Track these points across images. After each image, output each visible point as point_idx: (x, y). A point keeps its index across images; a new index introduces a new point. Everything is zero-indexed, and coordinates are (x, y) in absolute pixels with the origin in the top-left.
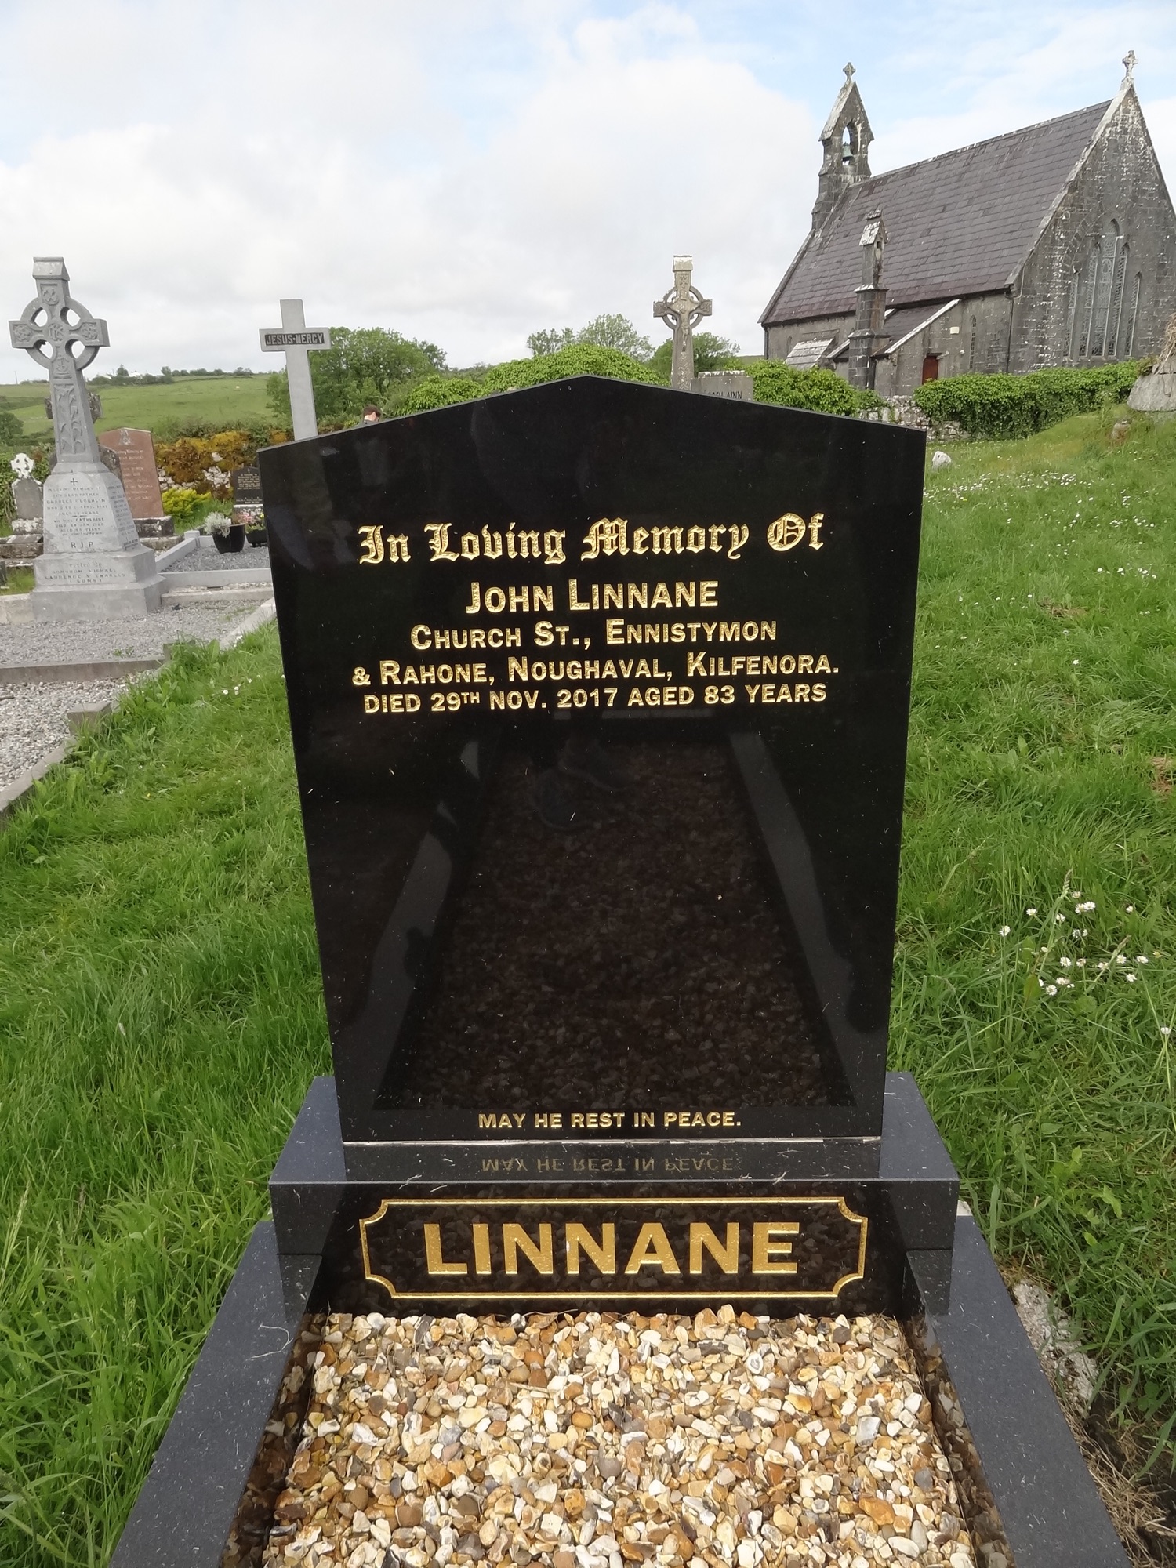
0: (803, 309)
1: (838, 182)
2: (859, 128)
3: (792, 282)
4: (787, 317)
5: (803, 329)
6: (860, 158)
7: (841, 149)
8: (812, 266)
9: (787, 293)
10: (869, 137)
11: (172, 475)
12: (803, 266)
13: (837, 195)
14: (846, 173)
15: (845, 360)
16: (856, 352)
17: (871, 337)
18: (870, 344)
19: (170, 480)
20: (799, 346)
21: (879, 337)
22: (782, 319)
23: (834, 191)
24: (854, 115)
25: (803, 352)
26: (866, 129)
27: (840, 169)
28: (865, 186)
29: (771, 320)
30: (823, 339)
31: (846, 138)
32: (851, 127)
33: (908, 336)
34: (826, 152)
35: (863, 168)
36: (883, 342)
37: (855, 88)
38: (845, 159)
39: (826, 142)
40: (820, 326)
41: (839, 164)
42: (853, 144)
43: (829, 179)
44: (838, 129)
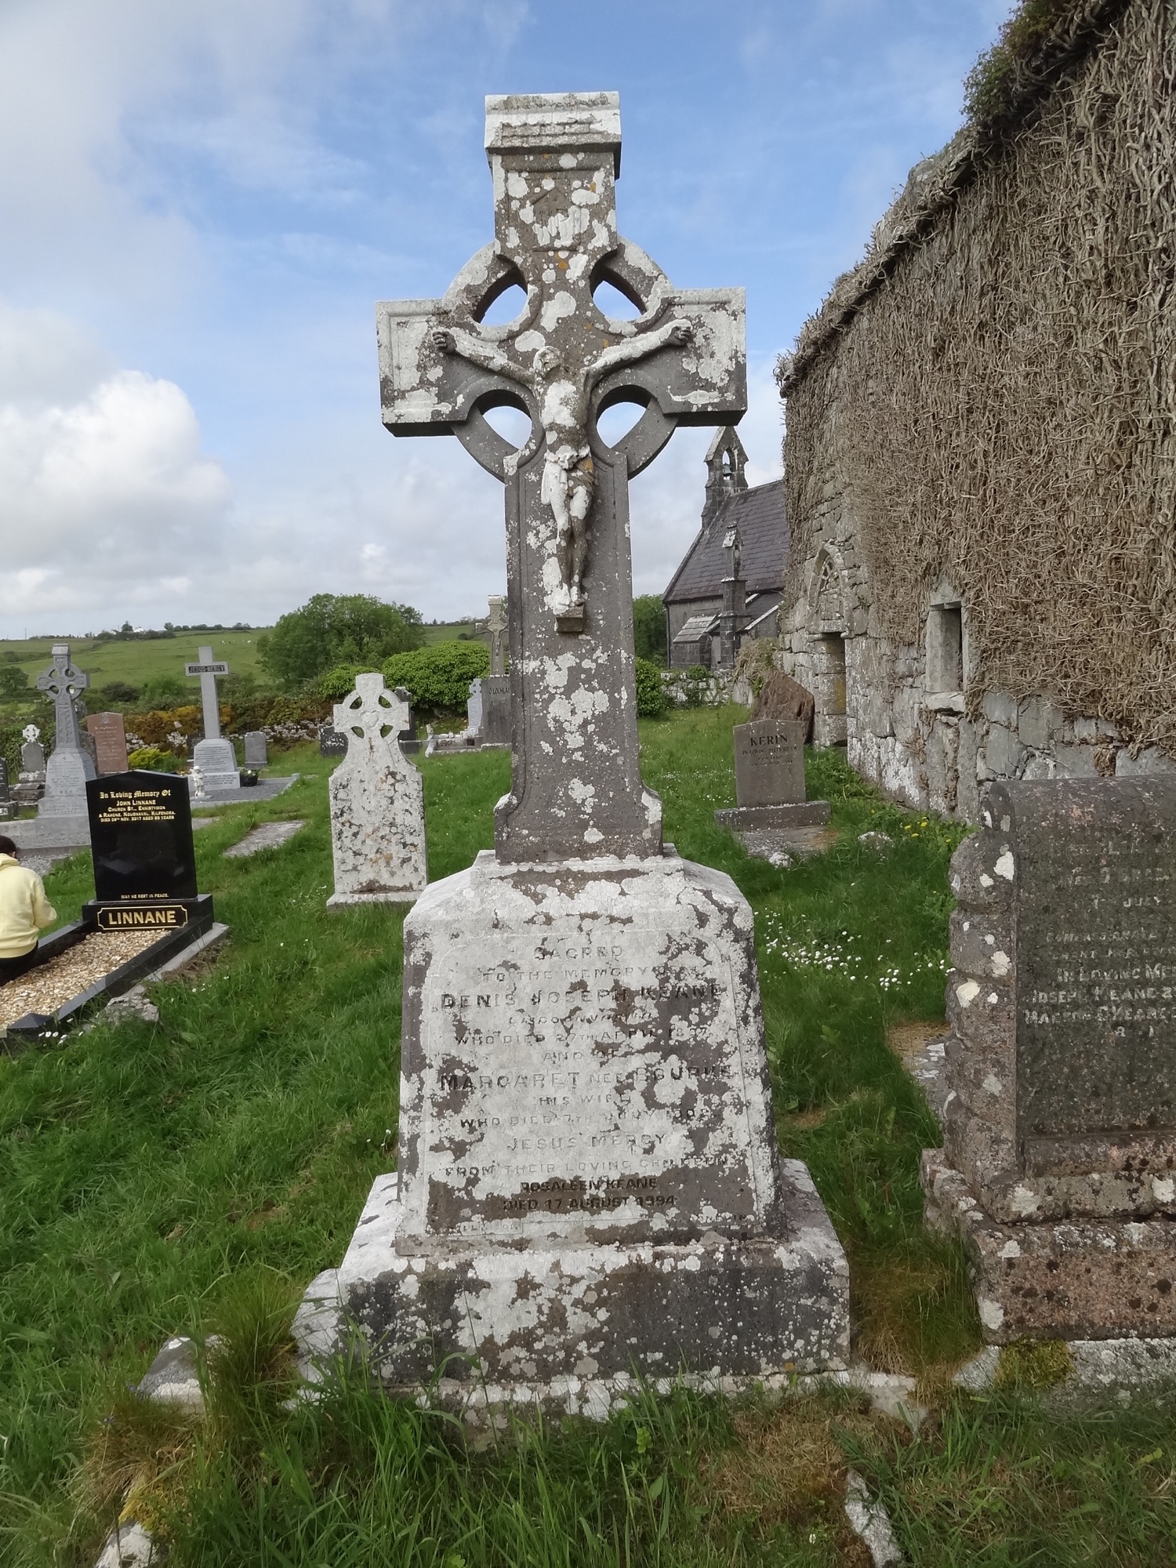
0: (694, 591)
1: (721, 493)
2: (736, 452)
3: (687, 569)
4: (682, 597)
5: (694, 607)
6: (738, 475)
7: (722, 467)
8: (702, 557)
9: (682, 577)
10: (744, 458)
11: (142, 738)
12: (695, 558)
13: (720, 502)
14: (727, 486)
15: (718, 634)
16: (725, 628)
17: (735, 617)
18: (734, 622)
19: (141, 742)
20: (691, 620)
21: (741, 617)
22: (678, 598)
23: (718, 499)
24: (731, 443)
25: (694, 625)
26: (742, 453)
27: (722, 483)
28: (741, 496)
29: (671, 598)
30: (709, 615)
31: (726, 459)
32: (730, 451)
33: (763, 617)
34: (710, 470)
35: (741, 482)
36: (745, 620)
38: (726, 475)
39: (710, 463)
40: (708, 605)
41: (721, 479)
42: (732, 465)
43: (715, 490)
44: (718, 453)
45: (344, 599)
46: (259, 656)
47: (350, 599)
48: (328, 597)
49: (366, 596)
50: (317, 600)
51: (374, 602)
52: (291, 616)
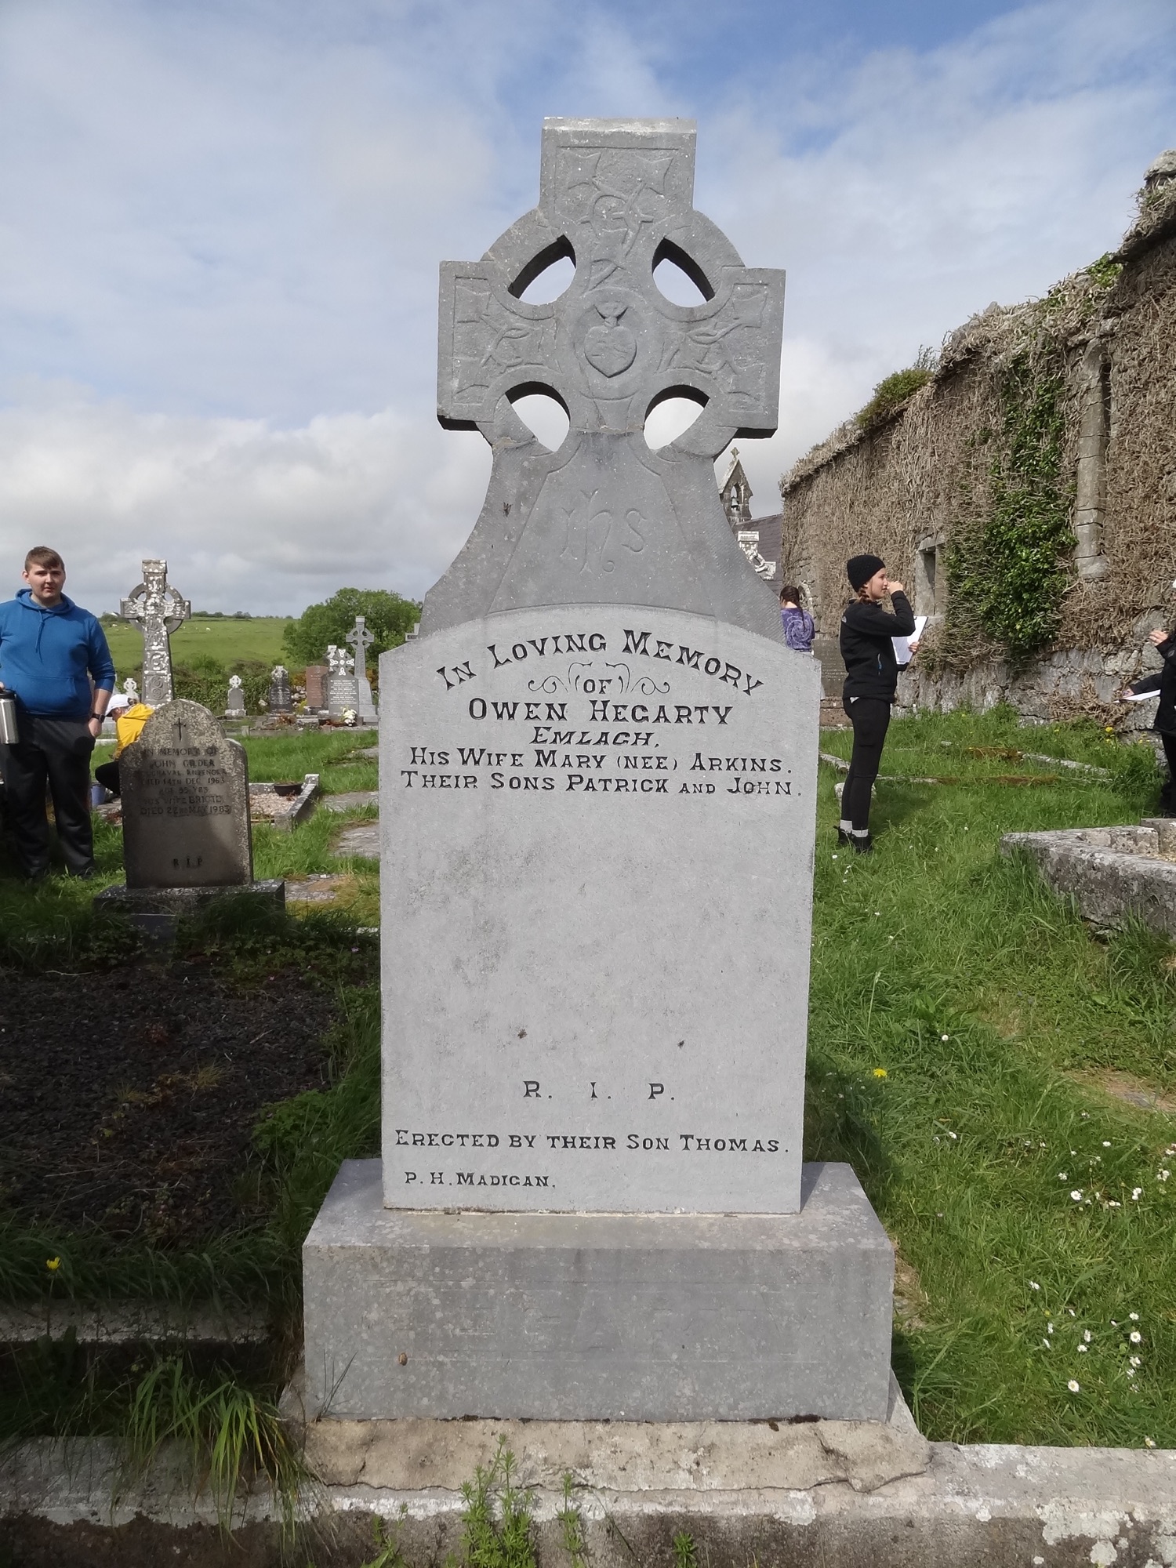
2: (742, 488)
6: (744, 507)
7: (730, 500)
10: (750, 494)
14: (733, 515)
24: (739, 479)
26: (747, 488)
27: (730, 513)
28: (745, 526)
31: (734, 494)
32: (737, 487)
35: (746, 513)
37: (738, 463)
38: (733, 507)
39: (720, 496)
41: (729, 510)
42: (739, 498)
44: (727, 488)
45: (368, 594)
46: (285, 643)
47: (375, 595)
48: (353, 591)
49: (388, 592)
50: (343, 593)
51: (395, 597)
52: (318, 607)
